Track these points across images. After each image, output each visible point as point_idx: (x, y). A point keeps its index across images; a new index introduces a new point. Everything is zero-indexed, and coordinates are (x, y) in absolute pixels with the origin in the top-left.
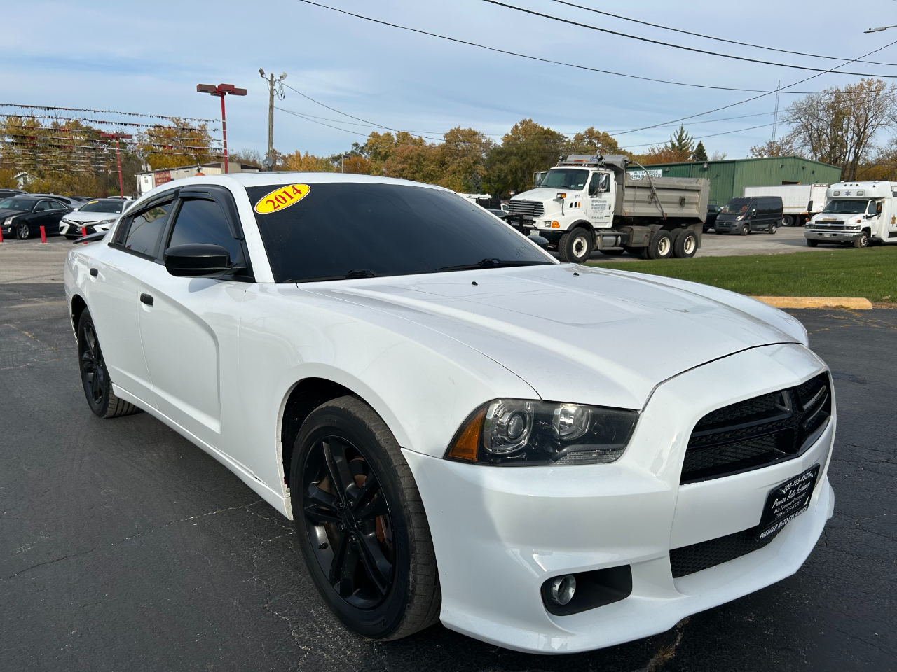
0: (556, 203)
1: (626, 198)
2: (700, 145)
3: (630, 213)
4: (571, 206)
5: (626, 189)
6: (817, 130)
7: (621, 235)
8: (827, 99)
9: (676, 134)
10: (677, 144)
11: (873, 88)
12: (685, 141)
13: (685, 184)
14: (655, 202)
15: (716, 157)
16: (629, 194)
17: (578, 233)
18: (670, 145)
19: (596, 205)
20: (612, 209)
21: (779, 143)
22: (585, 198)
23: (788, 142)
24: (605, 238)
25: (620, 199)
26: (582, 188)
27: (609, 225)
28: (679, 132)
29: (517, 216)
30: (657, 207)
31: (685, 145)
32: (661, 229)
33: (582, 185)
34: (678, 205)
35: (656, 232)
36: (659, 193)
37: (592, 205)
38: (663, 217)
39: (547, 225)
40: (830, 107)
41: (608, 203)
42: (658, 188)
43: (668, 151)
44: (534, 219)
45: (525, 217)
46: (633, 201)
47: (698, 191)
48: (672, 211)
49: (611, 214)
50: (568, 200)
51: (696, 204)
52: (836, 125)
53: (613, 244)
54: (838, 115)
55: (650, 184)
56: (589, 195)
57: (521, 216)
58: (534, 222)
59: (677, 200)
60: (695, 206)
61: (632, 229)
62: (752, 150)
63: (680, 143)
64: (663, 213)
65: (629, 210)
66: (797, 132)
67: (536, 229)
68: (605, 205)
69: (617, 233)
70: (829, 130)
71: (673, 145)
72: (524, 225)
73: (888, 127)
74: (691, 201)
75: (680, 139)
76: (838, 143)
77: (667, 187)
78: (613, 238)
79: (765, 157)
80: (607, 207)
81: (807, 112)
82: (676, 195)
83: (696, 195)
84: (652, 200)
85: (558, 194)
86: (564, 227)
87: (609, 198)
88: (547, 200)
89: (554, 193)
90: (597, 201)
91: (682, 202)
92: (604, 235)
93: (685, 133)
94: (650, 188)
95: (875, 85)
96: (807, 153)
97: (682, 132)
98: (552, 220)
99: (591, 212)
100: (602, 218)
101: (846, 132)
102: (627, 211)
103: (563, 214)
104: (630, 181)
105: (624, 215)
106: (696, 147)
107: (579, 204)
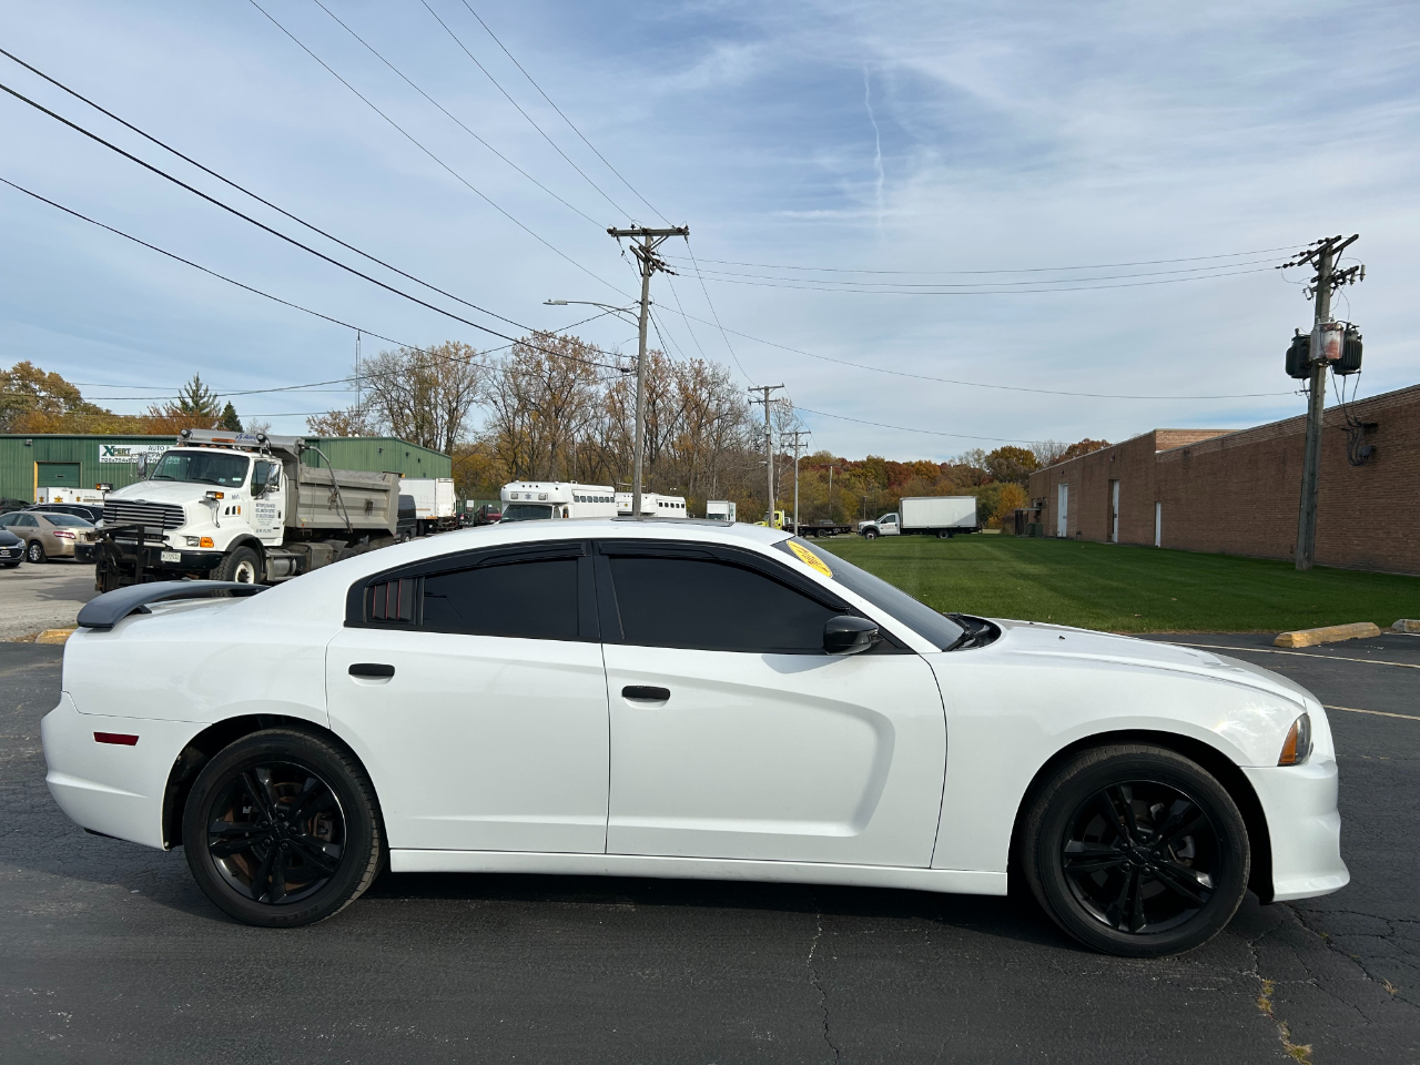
0: (203, 506)
1: (302, 501)
2: (229, 407)
3: (308, 523)
4: (227, 513)
5: (300, 488)
6: (397, 401)
7: (296, 558)
8: (406, 361)
9: (188, 387)
10: (191, 404)
11: (462, 353)
12: (205, 399)
13: (372, 482)
14: (337, 507)
15: (254, 427)
16: (304, 492)
17: (243, 555)
18: (178, 403)
19: (262, 511)
20: (283, 518)
21: (346, 414)
22: (246, 500)
23: (359, 414)
24: (276, 562)
25: (293, 503)
26: (240, 485)
27: (279, 542)
28: (193, 385)
29: (133, 527)
30: (338, 514)
31: (205, 405)
32: (346, 546)
33: (240, 479)
34: (362, 512)
35: (340, 552)
36: (344, 494)
37: (257, 510)
38: (349, 529)
39: (190, 543)
40: (411, 372)
41: (277, 509)
42: (341, 487)
43: (175, 412)
44: (166, 533)
45: (148, 530)
46: (310, 506)
47: (385, 491)
48: (359, 520)
49: (280, 523)
50: (224, 504)
51: (384, 509)
52: (421, 396)
53: (285, 572)
54: (424, 385)
55: (332, 481)
56: (252, 495)
57: (141, 528)
58: (166, 538)
59: (363, 504)
60: (382, 513)
61: (309, 548)
62: (309, 421)
63: (196, 403)
64: (348, 523)
65: (306, 519)
66: (371, 402)
67: (170, 549)
68: (273, 511)
69: (289, 554)
70: (412, 403)
71: (184, 403)
72: (146, 544)
73: (484, 406)
74: (379, 506)
75: (195, 396)
76: (425, 422)
77: (352, 485)
78: (286, 562)
79: (334, 436)
80: (276, 514)
81: (381, 374)
82: (363, 496)
83: (382, 496)
84: (333, 504)
85: (208, 493)
86: (221, 546)
87: (278, 499)
88: (190, 503)
89: (201, 490)
90: (262, 505)
91: (369, 507)
92: (276, 558)
93: (204, 387)
94: (333, 486)
95: (464, 351)
96: (386, 430)
97: (198, 385)
98: (201, 534)
99: (256, 522)
100: (270, 531)
101: (436, 408)
102: (304, 520)
103: (218, 525)
104: (307, 476)
105: (299, 526)
106: (223, 410)
107: (239, 510)
